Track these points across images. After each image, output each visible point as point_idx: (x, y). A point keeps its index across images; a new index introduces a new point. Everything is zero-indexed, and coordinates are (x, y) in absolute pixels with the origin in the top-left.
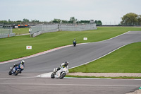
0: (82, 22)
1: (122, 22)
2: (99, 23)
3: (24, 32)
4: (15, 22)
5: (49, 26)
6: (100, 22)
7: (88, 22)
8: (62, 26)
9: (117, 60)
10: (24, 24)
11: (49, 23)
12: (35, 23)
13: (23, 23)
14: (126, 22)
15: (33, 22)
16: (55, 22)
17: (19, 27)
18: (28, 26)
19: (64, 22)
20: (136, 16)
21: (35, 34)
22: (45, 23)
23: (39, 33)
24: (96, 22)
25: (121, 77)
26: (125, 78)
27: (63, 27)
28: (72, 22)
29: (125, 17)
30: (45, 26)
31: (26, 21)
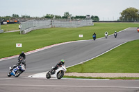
0: (77, 17)
1: (121, 18)
2: (95, 19)
3: (13, 29)
4: (3, 18)
5: (41, 22)
6: (97, 17)
7: (84, 17)
8: (55, 21)
9: (116, 59)
10: (14, 20)
11: (41, 19)
12: (26, 18)
13: (12, 18)
14: (126, 17)
15: (24, 17)
16: (48, 17)
17: (8, 23)
18: (18, 22)
19: (58, 17)
20: (137, 11)
21: (26, 31)
22: (37, 19)
23: (30, 29)
24: (92, 17)
25: (120, 78)
26: (125, 78)
27: (57, 23)
28: (66, 17)
29: (125, 12)
30: (37, 22)
31: (15, 16)
